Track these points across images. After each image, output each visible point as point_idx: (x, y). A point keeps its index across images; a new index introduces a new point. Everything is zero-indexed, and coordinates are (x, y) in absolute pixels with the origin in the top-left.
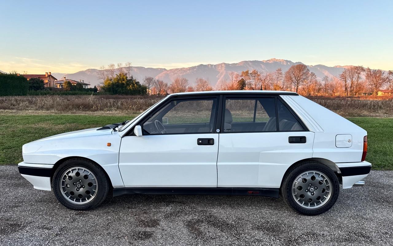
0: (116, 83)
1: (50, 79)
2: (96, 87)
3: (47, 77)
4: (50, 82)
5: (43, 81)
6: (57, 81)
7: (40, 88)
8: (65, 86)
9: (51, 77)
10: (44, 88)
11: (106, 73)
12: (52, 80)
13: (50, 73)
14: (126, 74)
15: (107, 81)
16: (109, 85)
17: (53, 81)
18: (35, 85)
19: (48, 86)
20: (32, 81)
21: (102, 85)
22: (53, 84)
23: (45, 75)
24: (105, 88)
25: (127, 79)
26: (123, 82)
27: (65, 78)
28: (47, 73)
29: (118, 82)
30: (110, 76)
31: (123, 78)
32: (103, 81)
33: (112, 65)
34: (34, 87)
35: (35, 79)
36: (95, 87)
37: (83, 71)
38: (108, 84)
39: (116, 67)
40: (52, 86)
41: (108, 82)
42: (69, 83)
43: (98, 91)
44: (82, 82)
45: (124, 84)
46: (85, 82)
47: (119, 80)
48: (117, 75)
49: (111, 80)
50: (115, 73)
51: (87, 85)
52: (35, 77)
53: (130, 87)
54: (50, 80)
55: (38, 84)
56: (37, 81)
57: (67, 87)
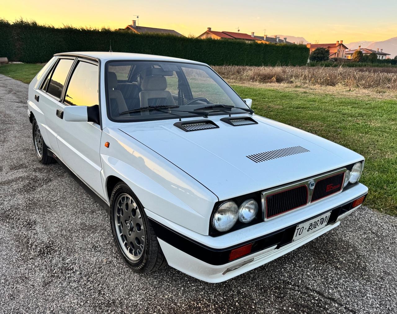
1: (340, 48)
3: (338, 46)
4: (340, 51)
5: (329, 51)
6: (349, 51)
7: (324, 59)
8: (354, 56)
9: (341, 45)
10: (328, 59)
12: (342, 49)
13: (342, 41)
17: (343, 51)
18: (319, 55)
19: (336, 57)
20: (317, 51)
22: (343, 55)
23: (335, 44)
27: (360, 46)
28: (339, 41)
34: (318, 57)
35: (321, 48)
40: (340, 56)
42: (360, 53)
44: (380, 51)
46: (384, 52)
51: (385, 55)
55: (322, 54)
56: (322, 52)
57: (356, 57)
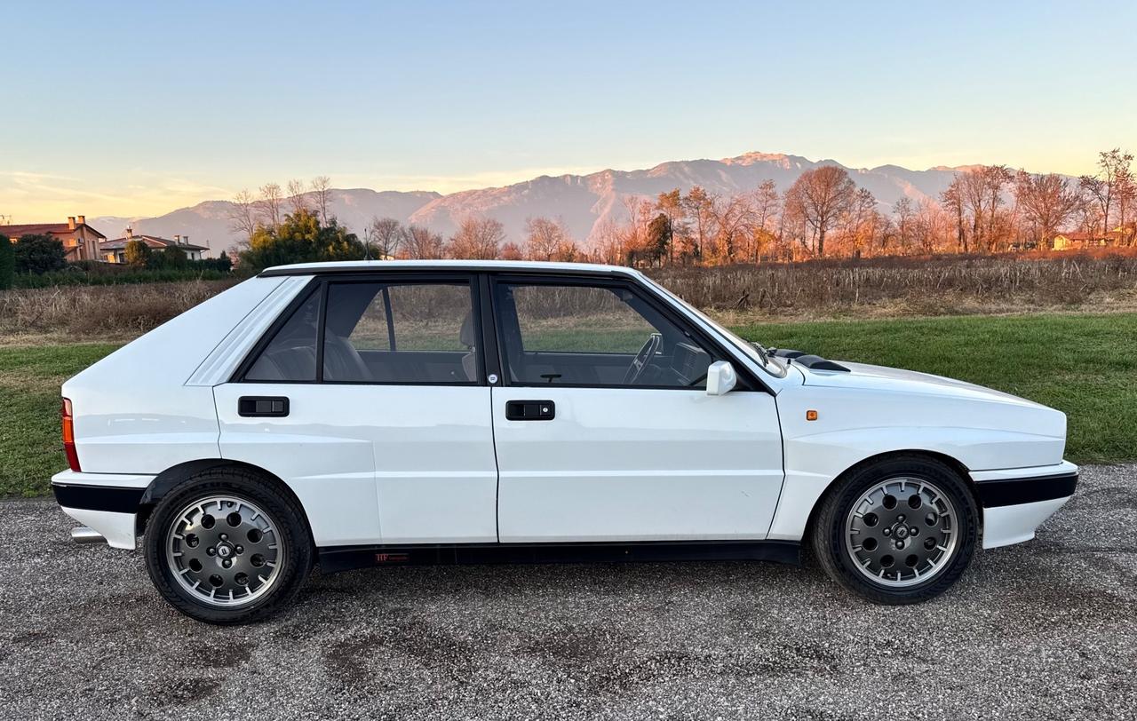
0: (285, 240)
1: (83, 236)
2: (227, 255)
3: (75, 230)
4: (84, 244)
5: (62, 243)
6: (106, 242)
7: (53, 266)
8: (130, 256)
9: (84, 228)
10: (64, 264)
11: (253, 212)
12: (88, 238)
13: (83, 217)
14: (315, 213)
15: (260, 234)
16: (264, 248)
17: (93, 242)
18: (36, 257)
19: (79, 259)
20: (26, 245)
21: (242, 248)
22: (95, 253)
23: (67, 225)
24: (254, 258)
25: (318, 229)
26: (307, 236)
27: (130, 231)
28: (74, 218)
29: (292, 237)
30: (268, 222)
31: (306, 226)
32: (244, 235)
33: (273, 189)
34: (34, 261)
35: (35, 238)
36: (223, 254)
37: (188, 208)
38: (262, 244)
39: (285, 194)
40: (90, 256)
41: (261, 239)
42: (141, 247)
43: (232, 269)
44: (182, 241)
45: (311, 242)
46: (192, 242)
47: (294, 233)
48: (288, 216)
49: (270, 232)
50: (282, 211)
51: (198, 249)
52: (36, 233)
53: (328, 250)
54: (82, 240)
55: (44, 253)
56: (41, 245)
57: (136, 259)
